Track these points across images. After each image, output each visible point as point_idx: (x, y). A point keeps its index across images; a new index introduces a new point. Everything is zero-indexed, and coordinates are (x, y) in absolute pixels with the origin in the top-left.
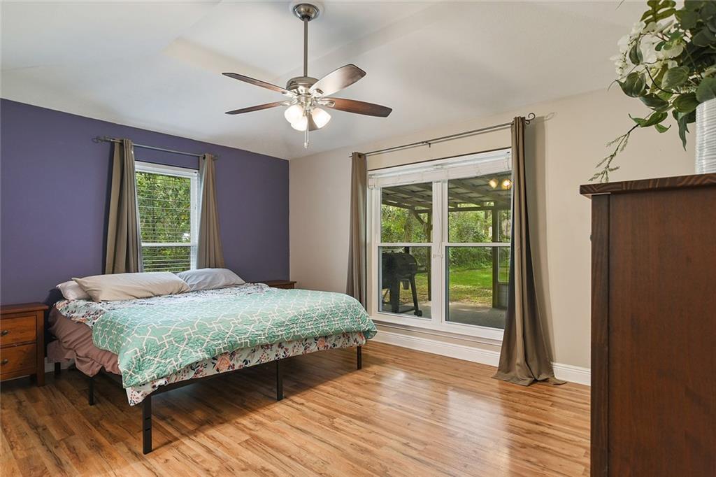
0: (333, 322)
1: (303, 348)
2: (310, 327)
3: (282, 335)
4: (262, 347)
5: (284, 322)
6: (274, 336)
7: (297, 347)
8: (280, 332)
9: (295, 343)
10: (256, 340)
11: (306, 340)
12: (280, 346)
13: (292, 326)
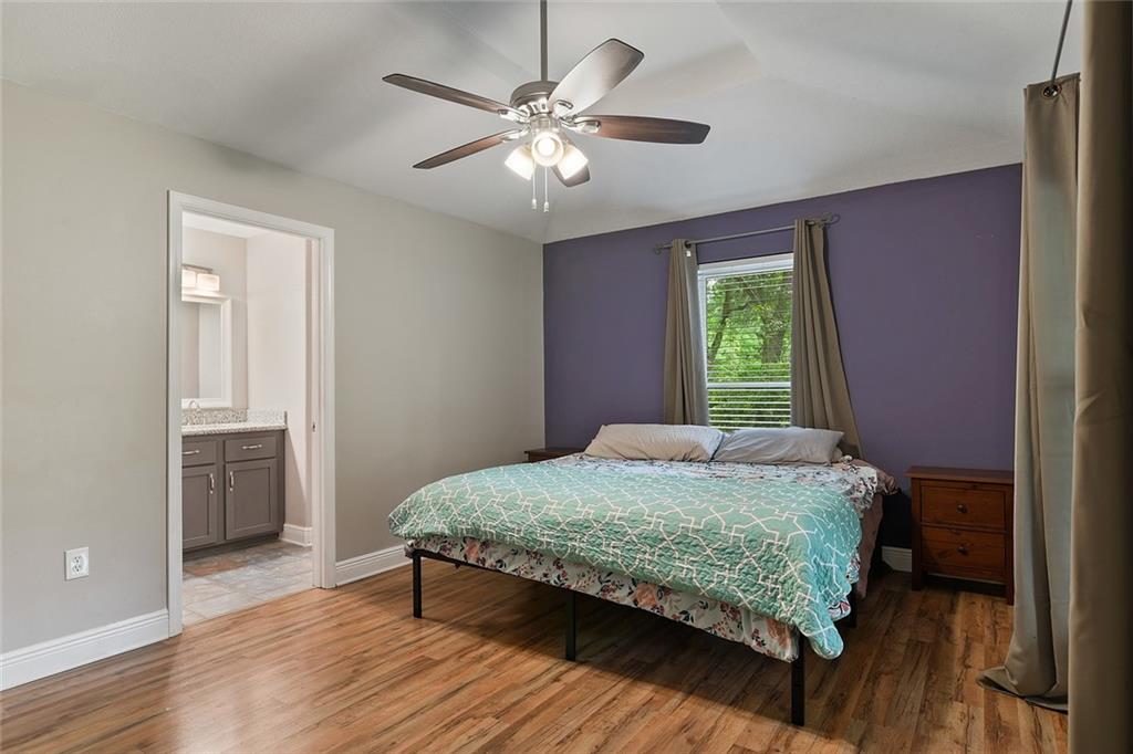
0: (677, 563)
1: (599, 587)
2: (611, 551)
3: (548, 543)
4: (528, 552)
5: (559, 524)
6: (535, 541)
7: (586, 578)
8: (546, 538)
9: (585, 570)
10: (505, 536)
11: (608, 575)
12: (558, 563)
13: (571, 535)
